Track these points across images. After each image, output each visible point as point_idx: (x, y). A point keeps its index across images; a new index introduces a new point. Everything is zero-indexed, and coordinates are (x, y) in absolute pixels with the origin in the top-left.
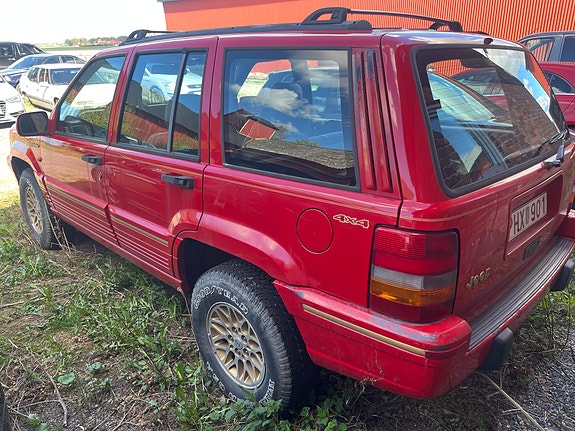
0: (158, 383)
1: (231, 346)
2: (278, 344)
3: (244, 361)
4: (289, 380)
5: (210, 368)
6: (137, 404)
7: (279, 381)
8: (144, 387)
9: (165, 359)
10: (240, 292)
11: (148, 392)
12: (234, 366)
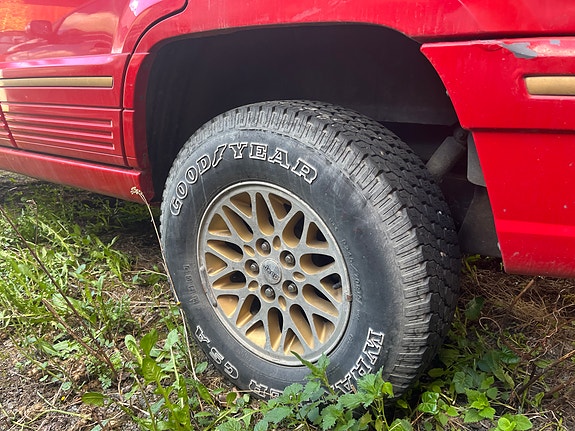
0: (94, 377)
1: (254, 283)
2: (400, 237)
3: (284, 309)
4: (423, 323)
5: (202, 337)
6: (51, 420)
7: (396, 326)
8: (66, 386)
9: (107, 336)
10: (293, 134)
11: (72, 395)
12: (259, 325)
